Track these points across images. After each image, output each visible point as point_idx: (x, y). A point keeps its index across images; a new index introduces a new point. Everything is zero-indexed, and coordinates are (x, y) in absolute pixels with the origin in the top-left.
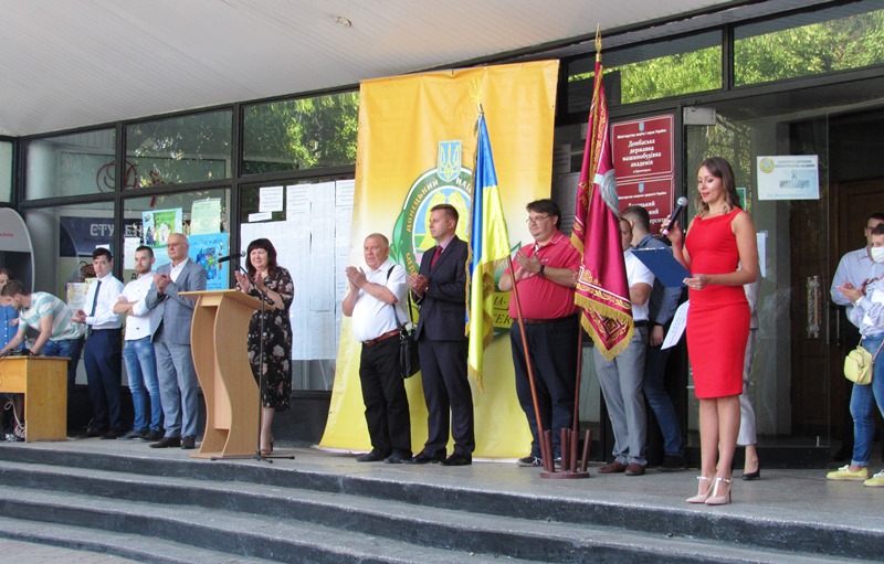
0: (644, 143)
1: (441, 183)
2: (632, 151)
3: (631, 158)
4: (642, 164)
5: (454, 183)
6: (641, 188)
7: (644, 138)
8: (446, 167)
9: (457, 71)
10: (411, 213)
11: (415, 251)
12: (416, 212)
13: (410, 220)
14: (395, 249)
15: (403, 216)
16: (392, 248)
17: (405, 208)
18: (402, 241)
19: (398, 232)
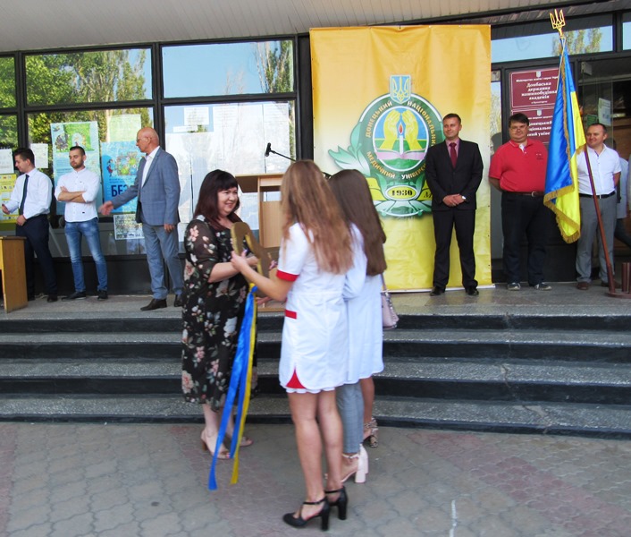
0: (540, 85)
1: (395, 104)
2: (529, 90)
3: (529, 94)
4: (539, 98)
5: (405, 104)
6: (539, 113)
7: (540, 82)
8: (398, 94)
9: (403, 27)
10: (370, 124)
11: (375, 151)
12: (375, 123)
13: (369, 129)
14: (353, 150)
15: (359, 126)
16: (351, 149)
17: (361, 120)
18: (360, 145)
19: (356, 138)
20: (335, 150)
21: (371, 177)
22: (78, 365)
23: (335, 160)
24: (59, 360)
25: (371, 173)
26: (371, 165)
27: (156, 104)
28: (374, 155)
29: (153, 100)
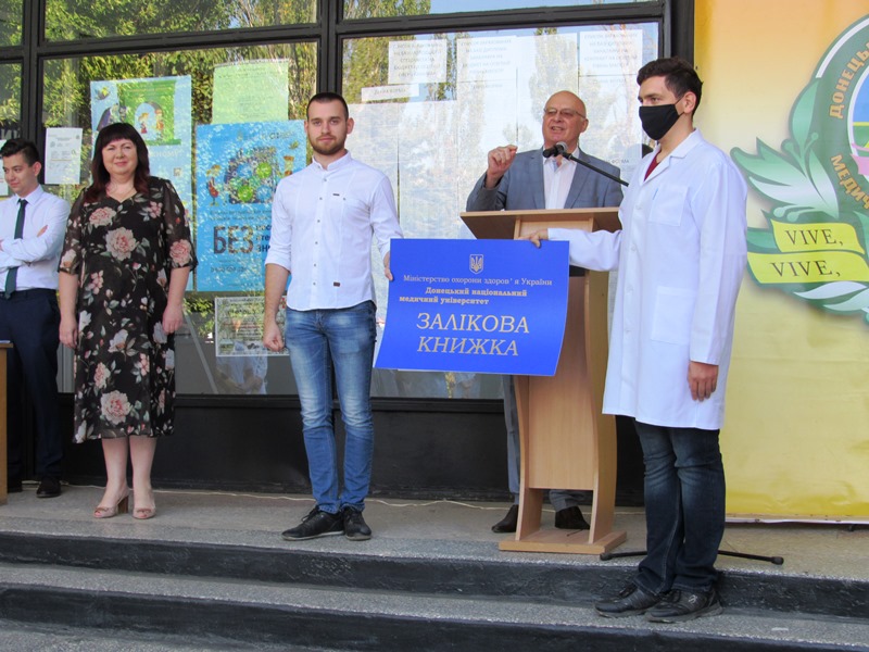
10: (842, 85)
11: (854, 152)
12: (853, 82)
13: (838, 98)
14: (797, 148)
15: (814, 89)
16: (790, 146)
17: (820, 75)
18: (815, 136)
19: (804, 120)
20: (750, 148)
21: (841, 220)
22: (78, 641)
23: (747, 174)
24: (43, 626)
25: (841, 211)
26: (840, 189)
27: (324, 33)
28: (850, 163)
29: (320, 25)
